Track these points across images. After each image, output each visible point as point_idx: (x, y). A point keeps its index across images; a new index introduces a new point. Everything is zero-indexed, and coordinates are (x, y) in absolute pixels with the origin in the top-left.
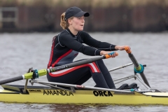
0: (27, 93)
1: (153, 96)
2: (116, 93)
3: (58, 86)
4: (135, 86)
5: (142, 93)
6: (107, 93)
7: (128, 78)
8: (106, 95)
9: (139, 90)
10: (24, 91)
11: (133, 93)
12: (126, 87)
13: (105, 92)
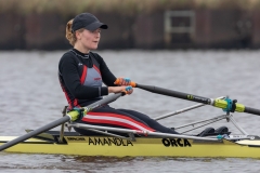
0: (65, 142)
1: (250, 146)
2: (196, 141)
3: (109, 131)
4: (224, 131)
5: (234, 141)
6: (182, 142)
7: (216, 119)
8: (181, 145)
9: (231, 137)
10: (60, 139)
11: (221, 142)
12: (211, 132)
13: (179, 139)
